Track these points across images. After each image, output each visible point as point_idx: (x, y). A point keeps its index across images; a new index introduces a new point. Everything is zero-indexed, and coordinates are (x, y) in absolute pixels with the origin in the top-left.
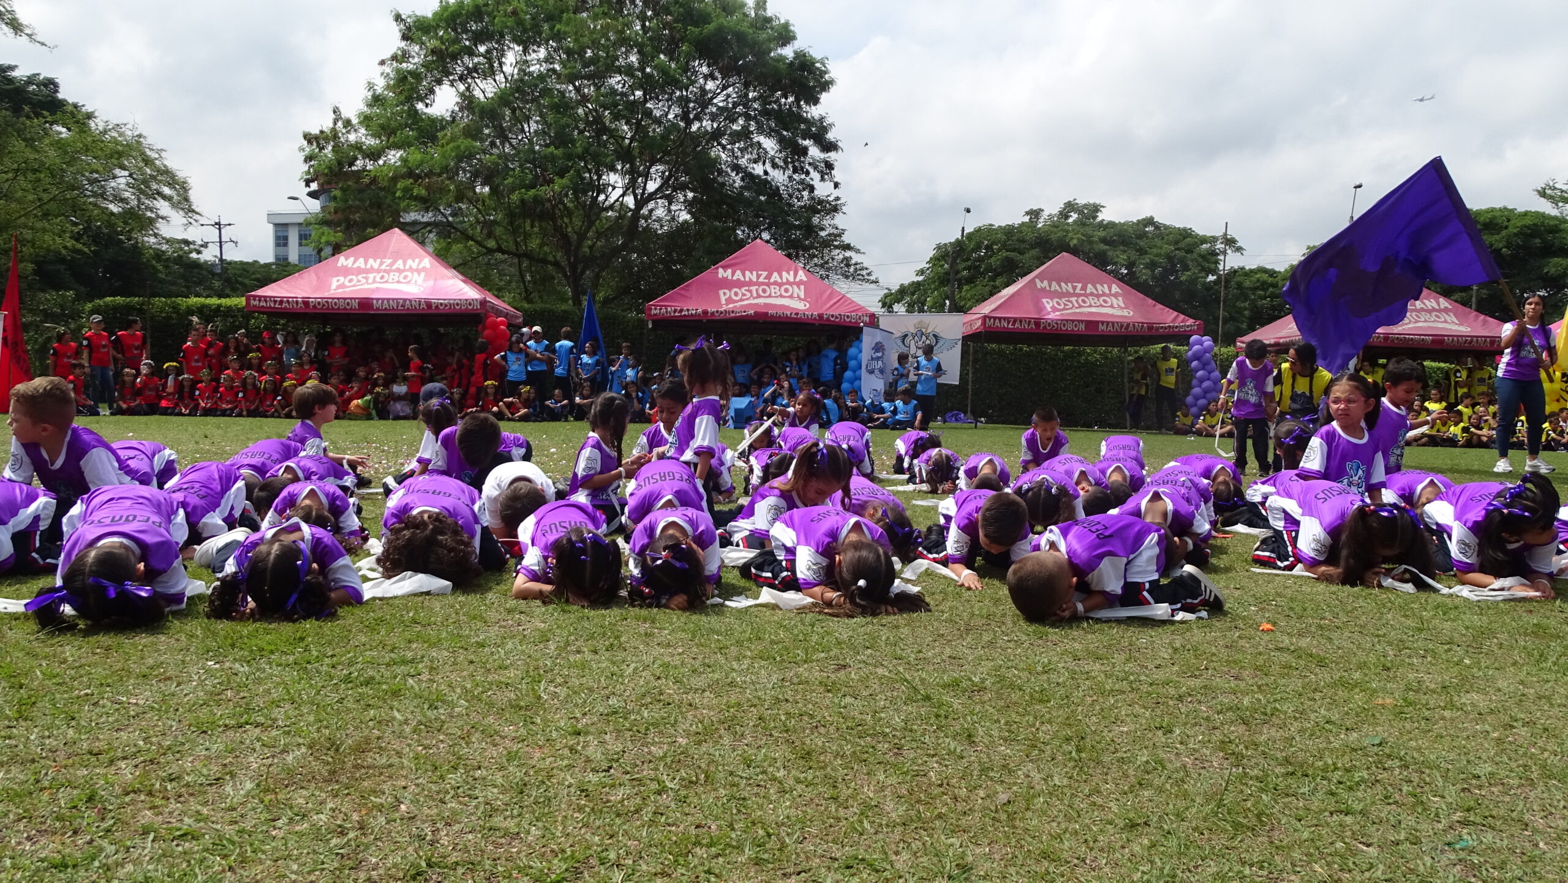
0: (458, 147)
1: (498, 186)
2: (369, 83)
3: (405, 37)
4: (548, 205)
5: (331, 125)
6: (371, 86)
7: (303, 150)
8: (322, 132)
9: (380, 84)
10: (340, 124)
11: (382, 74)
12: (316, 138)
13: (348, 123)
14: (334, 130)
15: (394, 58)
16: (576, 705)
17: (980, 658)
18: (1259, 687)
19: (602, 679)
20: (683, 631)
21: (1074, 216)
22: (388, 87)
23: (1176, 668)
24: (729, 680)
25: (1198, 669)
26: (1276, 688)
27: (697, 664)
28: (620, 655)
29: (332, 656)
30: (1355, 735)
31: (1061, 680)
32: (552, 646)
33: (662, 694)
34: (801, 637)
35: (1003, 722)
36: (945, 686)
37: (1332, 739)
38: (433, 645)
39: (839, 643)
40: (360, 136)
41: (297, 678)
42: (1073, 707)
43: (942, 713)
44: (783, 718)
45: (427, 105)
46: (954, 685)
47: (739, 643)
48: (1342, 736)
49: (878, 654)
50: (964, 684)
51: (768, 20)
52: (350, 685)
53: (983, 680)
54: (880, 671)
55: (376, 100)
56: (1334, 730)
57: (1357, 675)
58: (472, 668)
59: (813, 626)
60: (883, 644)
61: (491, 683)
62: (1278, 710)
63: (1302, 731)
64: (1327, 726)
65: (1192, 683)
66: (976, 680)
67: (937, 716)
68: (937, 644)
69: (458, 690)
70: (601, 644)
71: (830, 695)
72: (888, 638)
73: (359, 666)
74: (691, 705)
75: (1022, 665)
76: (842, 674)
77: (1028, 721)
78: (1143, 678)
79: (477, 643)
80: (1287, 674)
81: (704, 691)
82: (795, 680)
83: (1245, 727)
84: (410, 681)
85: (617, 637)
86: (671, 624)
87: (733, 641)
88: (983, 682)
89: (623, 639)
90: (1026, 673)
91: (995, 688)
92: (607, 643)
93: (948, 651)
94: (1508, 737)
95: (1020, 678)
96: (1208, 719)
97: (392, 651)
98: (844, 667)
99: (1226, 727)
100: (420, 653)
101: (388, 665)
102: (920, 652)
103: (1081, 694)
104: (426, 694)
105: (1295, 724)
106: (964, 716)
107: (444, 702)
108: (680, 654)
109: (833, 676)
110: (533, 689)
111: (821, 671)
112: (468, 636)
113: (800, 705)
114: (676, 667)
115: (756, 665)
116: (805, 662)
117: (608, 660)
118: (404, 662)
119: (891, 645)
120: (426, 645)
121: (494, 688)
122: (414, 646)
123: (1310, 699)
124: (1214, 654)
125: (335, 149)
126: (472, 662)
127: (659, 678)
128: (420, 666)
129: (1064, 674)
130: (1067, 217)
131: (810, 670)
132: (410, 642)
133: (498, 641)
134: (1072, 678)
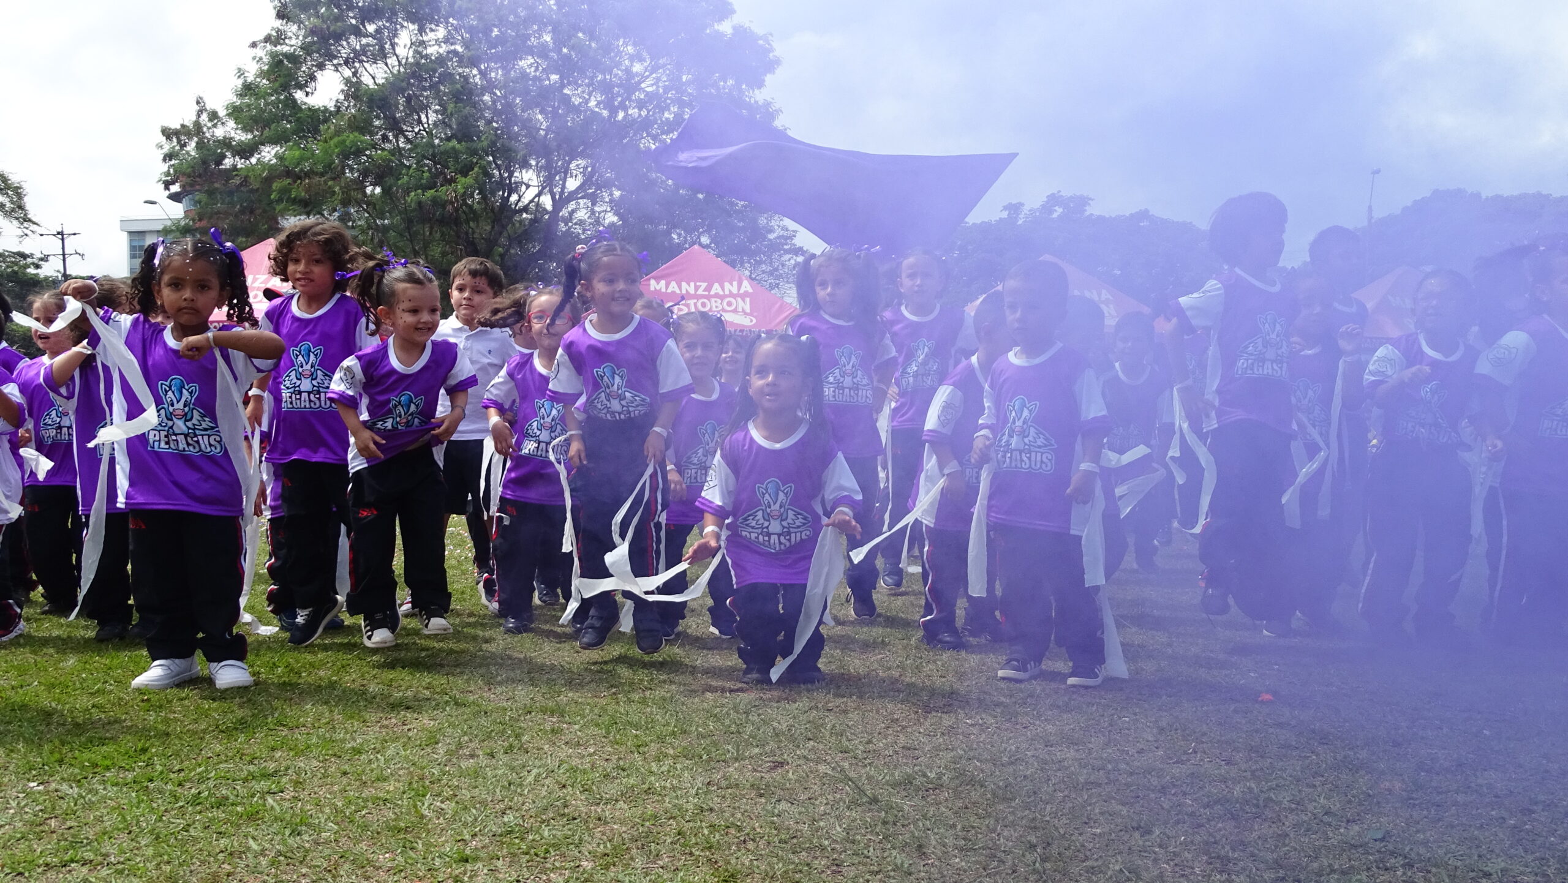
0: (344, 141)
1: (390, 188)
2: (239, 70)
3: (281, 15)
4: (450, 208)
5: (194, 118)
6: (241, 73)
7: (161, 147)
8: (183, 126)
9: (252, 71)
10: (204, 117)
11: (254, 58)
12: (177, 133)
13: (214, 116)
14: (198, 125)
15: (268, 39)
16: (465, 825)
17: (937, 748)
18: (1253, 772)
19: (498, 790)
20: (597, 725)
21: (1059, 210)
22: (262, 74)
23: (1161, 753)
24: (646, 786)
25: (1185, 753)
26: (1271, 774)
27: (609, 766)
28: (522, 759)
29: (180, 771)
30: (1357, 828)
31: (1029, 773)
32: (441, 749)
33: (566, 806)
34: (733, 728)
35: (959, 827)
36: (895, 785)
37: (1331, 835)
38: (300, 753)
39: (777, 735)
40: (229, 130)
41: (135, 801)
42: (1041, 805)
43: (891, 819)
44: (706, 832)
45: (307, 94)
46: (908, 781)
47: (661, 739)
48: (1342, 830)
49: (821, 746)
50: (918, 781)
52: (198, 808)
53: (940, 776)
54: (822, 768)
55: (248, 89)
56: (1334, 823)
57: (1363, 754)
58: (345, 780)
59: (747, 713)
60: (827, 734)
61: (366, 800)
62: (1271, 800)
63: (1296, 826)
64: (1326, 819)
65: (1176, 770)
66: (932, 775)
67: (885, 823)
68: (890, 731)
69: (327, 810)
70: (500, 745)
71: (763, 800)
72: (834, 726)
73: (211, 783)
74: (599, 819)
75: (986, 756)
76: (777, 774)
77: (988, 826)
78: (1123, 766)
79: (353, 749)
80: (1284, 756)
81: (617, 801)
82: (724, 783)
83: (1233, 823)
84: (270, 800)
85: (518, 736)
86: (583, 716)
87: (654, 737)
88: (939, 778)
89: (525, 739)
90: (989, 765)
91: (953, 785)
92: (506, 744)
93: (902, 740)
94: (1526, 824)
95: (982, 771)
96: (1192, 814)
97: (251, 762)
98: (781, 764)
99: (1213, 823)
100: (284, 764)
101: (246, 780)
102: (869, 742)
103: (1050, 789)
104: (288, 817)
105: (1291, 817)
106: (915, 823)
107: (308, 825)
108: (590, 755)
109: (767, 776)
110: (415, 806)
111: (755, 770)
112: (343, 741)
113: (727, 815)
114: (585, 772)
115: (679, 766)
116: (736, 759)
117: (506, 765)
118: (266, 776)
119: (837, 735)
120: (292, 754)
121: (370, 804)
122: (278, 754)
123: (1308, 786)
124: (1205, 734)
125: (200, 146)
126: (345, 773)
127: (564, 786)
128: (284, 780)
129: (1033, 765)
130: (1051, 212)
131: (740, 770)
132: (273, 749)
133: (378, 746)
134: (1042, 770)
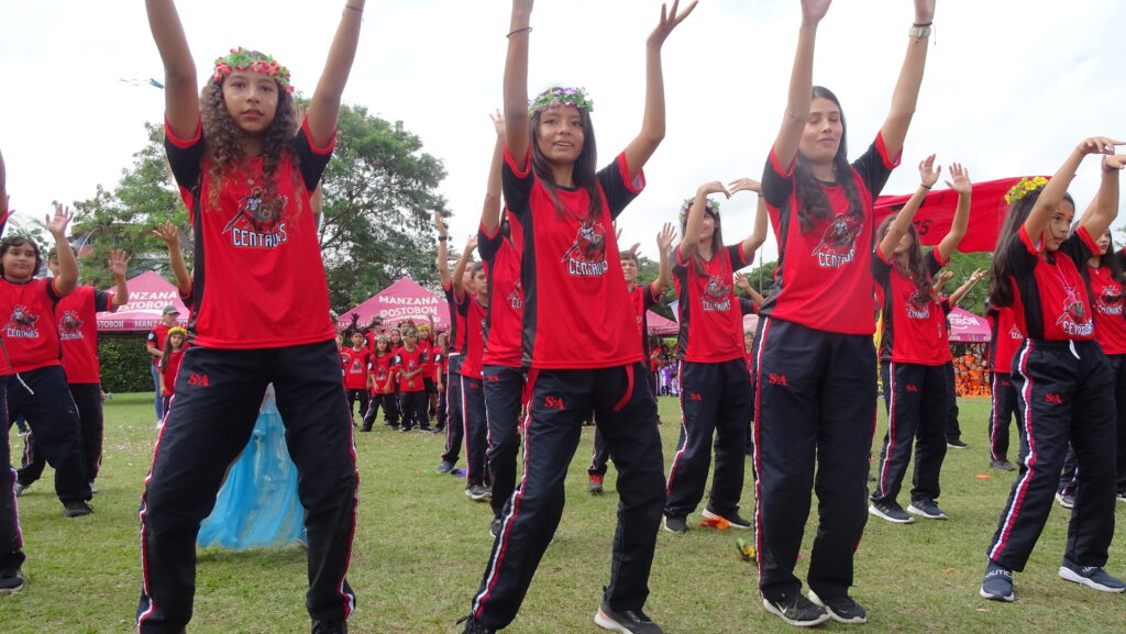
2: (124, 169)
3: (152, 138)
5: (95, 196)
8: (88, 201)
9: (132, 169)
10: (102, 196)
11: (134, 163)
12: (84, 205)
13: (108, 195)
14: (97, 200)
15: (144, 152)
22: (138, 172)
40: (116, 204)
51: (405, 134)
55: (129, 180)
